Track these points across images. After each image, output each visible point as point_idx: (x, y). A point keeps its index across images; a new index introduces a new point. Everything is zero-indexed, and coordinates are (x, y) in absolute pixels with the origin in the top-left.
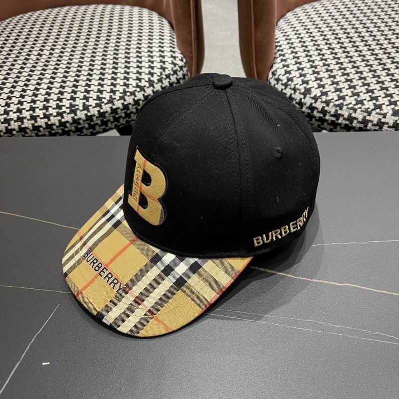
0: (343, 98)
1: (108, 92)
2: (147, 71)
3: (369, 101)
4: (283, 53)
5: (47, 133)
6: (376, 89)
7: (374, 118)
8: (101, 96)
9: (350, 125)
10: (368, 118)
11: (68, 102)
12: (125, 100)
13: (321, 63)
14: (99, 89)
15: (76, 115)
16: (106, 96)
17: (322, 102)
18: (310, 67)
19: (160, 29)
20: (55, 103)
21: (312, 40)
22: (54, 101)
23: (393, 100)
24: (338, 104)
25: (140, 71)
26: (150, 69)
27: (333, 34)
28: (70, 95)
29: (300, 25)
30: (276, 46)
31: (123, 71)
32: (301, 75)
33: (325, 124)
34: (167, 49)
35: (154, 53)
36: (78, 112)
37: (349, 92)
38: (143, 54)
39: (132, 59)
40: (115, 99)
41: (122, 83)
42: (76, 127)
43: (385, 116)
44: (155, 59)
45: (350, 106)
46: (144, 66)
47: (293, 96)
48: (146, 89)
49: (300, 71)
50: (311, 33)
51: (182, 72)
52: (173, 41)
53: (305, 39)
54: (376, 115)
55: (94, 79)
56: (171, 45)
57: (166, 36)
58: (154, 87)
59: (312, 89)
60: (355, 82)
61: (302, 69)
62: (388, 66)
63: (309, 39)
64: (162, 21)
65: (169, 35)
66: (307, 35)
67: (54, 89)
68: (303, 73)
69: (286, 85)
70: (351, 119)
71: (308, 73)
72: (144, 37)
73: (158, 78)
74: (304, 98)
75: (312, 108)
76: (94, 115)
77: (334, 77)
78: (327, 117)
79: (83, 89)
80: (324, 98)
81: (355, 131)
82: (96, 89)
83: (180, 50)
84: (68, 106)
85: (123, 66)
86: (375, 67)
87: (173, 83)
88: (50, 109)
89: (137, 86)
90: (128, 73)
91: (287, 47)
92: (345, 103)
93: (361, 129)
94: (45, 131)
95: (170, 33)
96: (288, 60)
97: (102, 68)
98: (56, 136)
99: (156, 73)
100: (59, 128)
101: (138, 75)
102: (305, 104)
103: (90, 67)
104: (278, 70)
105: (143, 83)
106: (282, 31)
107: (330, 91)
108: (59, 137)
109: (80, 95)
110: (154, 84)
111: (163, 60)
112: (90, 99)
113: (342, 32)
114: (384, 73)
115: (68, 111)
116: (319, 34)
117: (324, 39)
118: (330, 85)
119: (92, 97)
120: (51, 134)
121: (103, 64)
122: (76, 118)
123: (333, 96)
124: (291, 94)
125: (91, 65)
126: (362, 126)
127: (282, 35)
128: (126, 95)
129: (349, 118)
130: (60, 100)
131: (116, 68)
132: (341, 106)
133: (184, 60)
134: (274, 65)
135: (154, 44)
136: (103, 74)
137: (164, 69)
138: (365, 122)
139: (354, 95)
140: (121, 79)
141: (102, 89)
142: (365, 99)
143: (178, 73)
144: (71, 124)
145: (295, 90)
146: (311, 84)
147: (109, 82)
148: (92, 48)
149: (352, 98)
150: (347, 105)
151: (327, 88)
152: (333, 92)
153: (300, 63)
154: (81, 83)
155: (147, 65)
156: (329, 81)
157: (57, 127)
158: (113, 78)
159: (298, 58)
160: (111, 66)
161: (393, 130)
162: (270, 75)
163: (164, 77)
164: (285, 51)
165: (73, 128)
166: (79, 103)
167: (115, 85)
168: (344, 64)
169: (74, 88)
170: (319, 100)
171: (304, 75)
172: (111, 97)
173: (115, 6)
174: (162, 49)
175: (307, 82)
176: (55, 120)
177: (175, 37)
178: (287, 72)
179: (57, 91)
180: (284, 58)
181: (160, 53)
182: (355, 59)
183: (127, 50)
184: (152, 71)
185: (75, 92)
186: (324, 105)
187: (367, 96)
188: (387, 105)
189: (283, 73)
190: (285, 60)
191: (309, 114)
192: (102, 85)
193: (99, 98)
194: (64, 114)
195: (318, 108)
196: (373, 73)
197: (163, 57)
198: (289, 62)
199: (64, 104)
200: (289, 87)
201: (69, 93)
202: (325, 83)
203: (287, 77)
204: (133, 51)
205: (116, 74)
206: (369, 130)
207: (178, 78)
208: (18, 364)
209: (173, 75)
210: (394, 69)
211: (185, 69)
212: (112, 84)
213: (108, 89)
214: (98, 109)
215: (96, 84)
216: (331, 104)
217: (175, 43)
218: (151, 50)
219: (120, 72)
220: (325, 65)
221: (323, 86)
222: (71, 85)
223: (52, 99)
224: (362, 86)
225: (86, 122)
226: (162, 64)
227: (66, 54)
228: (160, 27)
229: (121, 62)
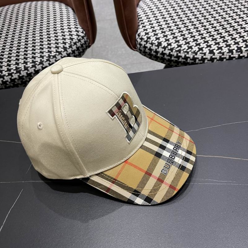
0: (180, 46)
1: (39, 58)
2: (61, 41)
3: (195, 46)
4: (143, 22)
5: (4, 87)
6: (198, 39)
7: (199, 56)
8: (35, 60)
9: (186, 62)
10: (196, 56)
11: (14, 66)
12: (50, 61)
13: (166, 26)
14: (33, 56)
15: (20, 74)
16: (38, 60)
17: (168, 50)
18: (159, 29)
19: (67, 14)
20: (6, 68)
21: (160, 13)
22: (5, 66)
23: (209, 44)
24: (178, 50)
25: (57, 42)
26: (63, 40)
27: (172, 7)
28: (15, 62)
29: (152, 4)
30: (139, 18)
31: (46, 43)
32: (155, 35)
33: (172, 63)
34: (73, 26)
35: (65, 30)
36: (22, 72)
37: (183, 42)
38: (58, 31)
39: (51, 35)
40: (44, 61)
41: (47, 50)
42: (22, 81)
43: (205, 54)
44: (66, 33)
45: (185, 50)
46: (60, 39)
47: (151, 48)
48: (62, 53)
49: (154, 32)
50: (159, 8)
51: (83, 40)
52: (76, 21)
53: (155, 12)
54: (200, 54)
55: (29, 50)
56: (75, 24)
57: (71, 18)
58: (67, 51)
59: (162, 43)
60: (186, 36)
61: (155, 31)
62: (205, 24)
63: (158, 12)
64: (68, 9)
65: (73, 17)
66: (156, 10)
67: (4, 59)
68: (156, 33)
69: (147, 42)
70: (186, 58)
71: (159, 33)
72: (57, 20)
73: (69, 45)
74: (158, 48)
75: (163, 54)
76: (32, 73)
77: (174, 34)
78: (173, 58)
79: (23, 57)
80: (169, 47)
81: (190, 65)
82: (31, 56)
83: (81, 26)
84: (15, 69)
85: (46, 40)
86: (197, 26)
87: (79, 47)
88: (3, 72)
89: (57, 52)
90: (50, 44)
91: (145, 18)
92: (182, 49)
93: (192, 64)
94: (2, 86)
95: (74, 16)
96: (147, 26)
97: (33, 43)
98: (10, 88)
99: (67, 43)
100: (11, 83)
101: (56, 45)
102: (159, 52)
103: (26, 43)
104: (141, 33)
105: (60, 50)
106: (141, 9)
107: (172, 43)
108: (11, 89)
109: (21, 61)
110: (67, 49)
111: (71, 34)
112: (28, 63)
113: (177, 5)
114: (203, 29)
115: (15, 72)
116: (163, 8)
117: (167, 11)
118: (172, 39)
119: (29, 62)
120: (6, 88)
121: (33, 40)
122: (21, 75)
123: (174, 45)
124: (150, 47)
125: (26, 41)
126: (193, 61)
127: (141, 11)
128: (50, 58)
129: (185, 57)
130: (9, 65)
131: (42, 42)
132: (179, 51)
133: (84, 32)
134: (138, 30)
135: (64, 24)
136: (34, 46)
137: (72, 39)
138: (194, 59)
139: (186, 43)
140: (46, 49)
141: (35, 56)
142: (193, 46)
143: (81, 41)
144: (18, 80)
145: (152, 44)
146: (161, 40)
147: (39, 51)
148: (25, 30)
149: (186, 46)
150: (183, 50)
151: (171, 41)
152: (174, 43)
153: (154, 27)
154: (21, 53)
155: (61, 38)
156: (171, 37)
157: (10, 82)
158: (41, 48)
159: (152, 24)
160: (39, 41)
161: (210, 62)
162: (137, 37)
163: (73, 44)
164: (144, 21)
165: (20, 82)
166: (22, 66)
167: (42, 53)
168: (179, 25)
169: (17, 57)
170: (167, 49)
171: (157, 35)
172: (41, 60)
173: (37, 2)
174: (70, 27)
175: (158, 39)
176: (7, 78)
177: (77, 18)
178: (147, 34)
179: (6, 60)
180: (144, 25)
181: (69, 29)
182: (185, 22)
183: (48, 30)
184: (65, 41)
185: (18, 60)
186: (170, 51)
187: (194, 44)
188: (206, 48)
189: (144, 34)
190: (145, 27)
191: (162, 57)
192: (34, 54)
193: (33, 62)
194: (13, 74)
195: (167, 53)
196: (196, 29)
197: (71, 32)
198: (147, 27)
199: (12, 68)
200: (149, 43)
201: (14, 61)
202: (169, 38)
203: (147, 37)
204: (52, 30)
205: (42, 45)
206: (197, 64)
207: (82, 43)
208: (2, 227)
209: (78, 42)
210: (209, 25)
211: (85, 38)
212: (41, 52)
213: (39, 55)
214: (34, 68)
215: (31, 53)
216: (174, 50)
217: (78, 22)
218: (63, 28)
219: (45, 44)
220: (168, 27)
221: (168, 40)
222: (15, 55)
223: (4, 66)
224: (190, 38)
225: (27, 77)
226: (70, 36)
227: (9, 36)
228: (67, 13)
229: (45, 38)
